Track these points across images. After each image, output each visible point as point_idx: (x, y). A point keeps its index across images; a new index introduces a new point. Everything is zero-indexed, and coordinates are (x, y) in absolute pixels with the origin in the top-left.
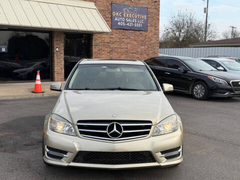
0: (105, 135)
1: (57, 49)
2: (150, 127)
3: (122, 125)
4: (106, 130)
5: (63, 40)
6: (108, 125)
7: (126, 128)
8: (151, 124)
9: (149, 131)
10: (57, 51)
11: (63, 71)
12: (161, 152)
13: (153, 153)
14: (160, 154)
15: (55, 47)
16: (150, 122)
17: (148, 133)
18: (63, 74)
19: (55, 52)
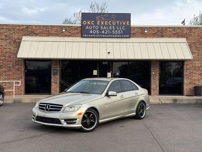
0: (44, 109)
1: (153, 73)
2: (61, 108)
3: (50, 106)
4: (44, 107)
5: (158, 67)
6: (46, 105)
7: (51, 107)
8: (62, 107)
9: (61, 110)
10: (153, 74)
11: (158, 88)
12: (64, 120)
13: (60, 120)
14: (64, 121)
15: (152, 71)
16: (62, 105)
17: (60, 110)
18: (158, 90)
19: (152, 75)
